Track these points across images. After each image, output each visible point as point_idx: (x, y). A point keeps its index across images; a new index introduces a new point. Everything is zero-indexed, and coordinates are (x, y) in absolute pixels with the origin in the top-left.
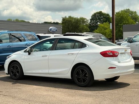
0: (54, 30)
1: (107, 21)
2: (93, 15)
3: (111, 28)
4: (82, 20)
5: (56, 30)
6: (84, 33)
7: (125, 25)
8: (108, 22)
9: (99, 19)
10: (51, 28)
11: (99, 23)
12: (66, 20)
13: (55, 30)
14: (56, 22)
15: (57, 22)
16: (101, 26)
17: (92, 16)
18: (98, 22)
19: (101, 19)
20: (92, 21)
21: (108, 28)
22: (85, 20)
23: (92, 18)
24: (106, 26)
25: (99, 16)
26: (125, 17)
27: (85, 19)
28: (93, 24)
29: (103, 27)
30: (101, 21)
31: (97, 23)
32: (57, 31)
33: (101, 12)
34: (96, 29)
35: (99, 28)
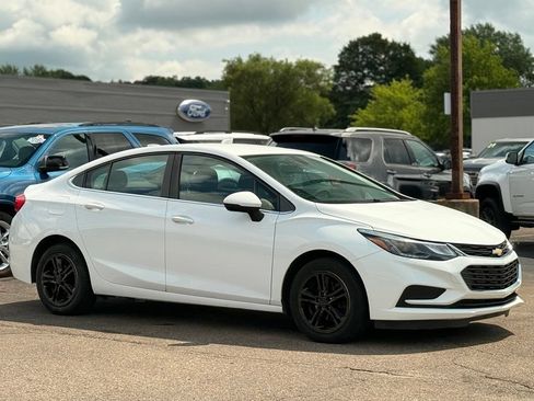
0: (199, 113)
1: (407, 76)
2: (345, 48)
3: (448, 110)
4: (304, 72)
5: (207, 113)
6: (348, 130)
7: (478, 90)
8: (411, 78)
9: (371, 66)
10: (186, 102)
11: (369, 83)
12: (239, 73)
13: (202, 113)
14: (193, 77)
15: (198, 78)
16: (380, 96)
17: (343, 53)
18: (364, 76)
19: (381, 65)
20: (343, 73)
21: (410, 103)
22: (319, 72)
23: (340, 61)
24: (401, 92)
25: (370, 53)
26: (480, 60)
27: (319, 66)
28: (344, 85)
29: (389, 99)
30: (380, 73)
31: (363, 83)
32: (210, 115)
33: (376, 37)
34: (363, 108)
35: (373, 102)
